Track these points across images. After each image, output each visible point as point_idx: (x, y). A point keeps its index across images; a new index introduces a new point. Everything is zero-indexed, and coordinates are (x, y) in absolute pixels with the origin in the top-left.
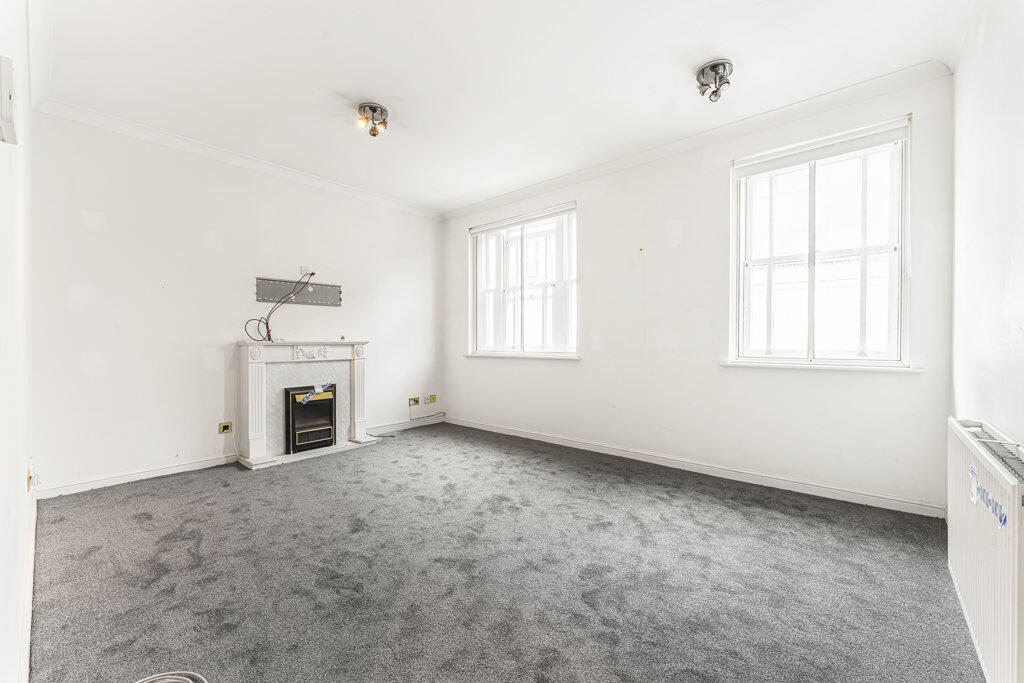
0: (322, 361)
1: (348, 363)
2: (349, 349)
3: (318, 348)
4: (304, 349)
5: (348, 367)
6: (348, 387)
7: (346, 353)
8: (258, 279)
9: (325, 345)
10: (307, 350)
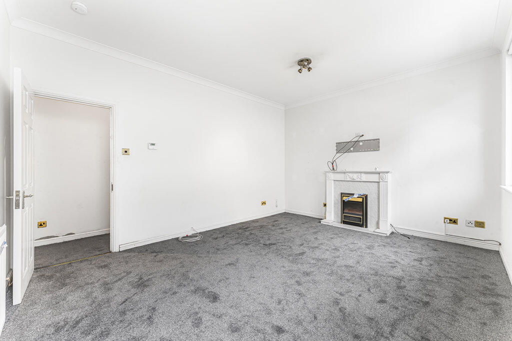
0: (360, 181)
1: (377, 184)
2: (377, 175)
3: (357, 174)
4: (349, 174)
5: (377, 186)
6: (377, 197)
7: (375, 178)
8: (337, 143)
9: (361, 173)
10: (351, 175)
